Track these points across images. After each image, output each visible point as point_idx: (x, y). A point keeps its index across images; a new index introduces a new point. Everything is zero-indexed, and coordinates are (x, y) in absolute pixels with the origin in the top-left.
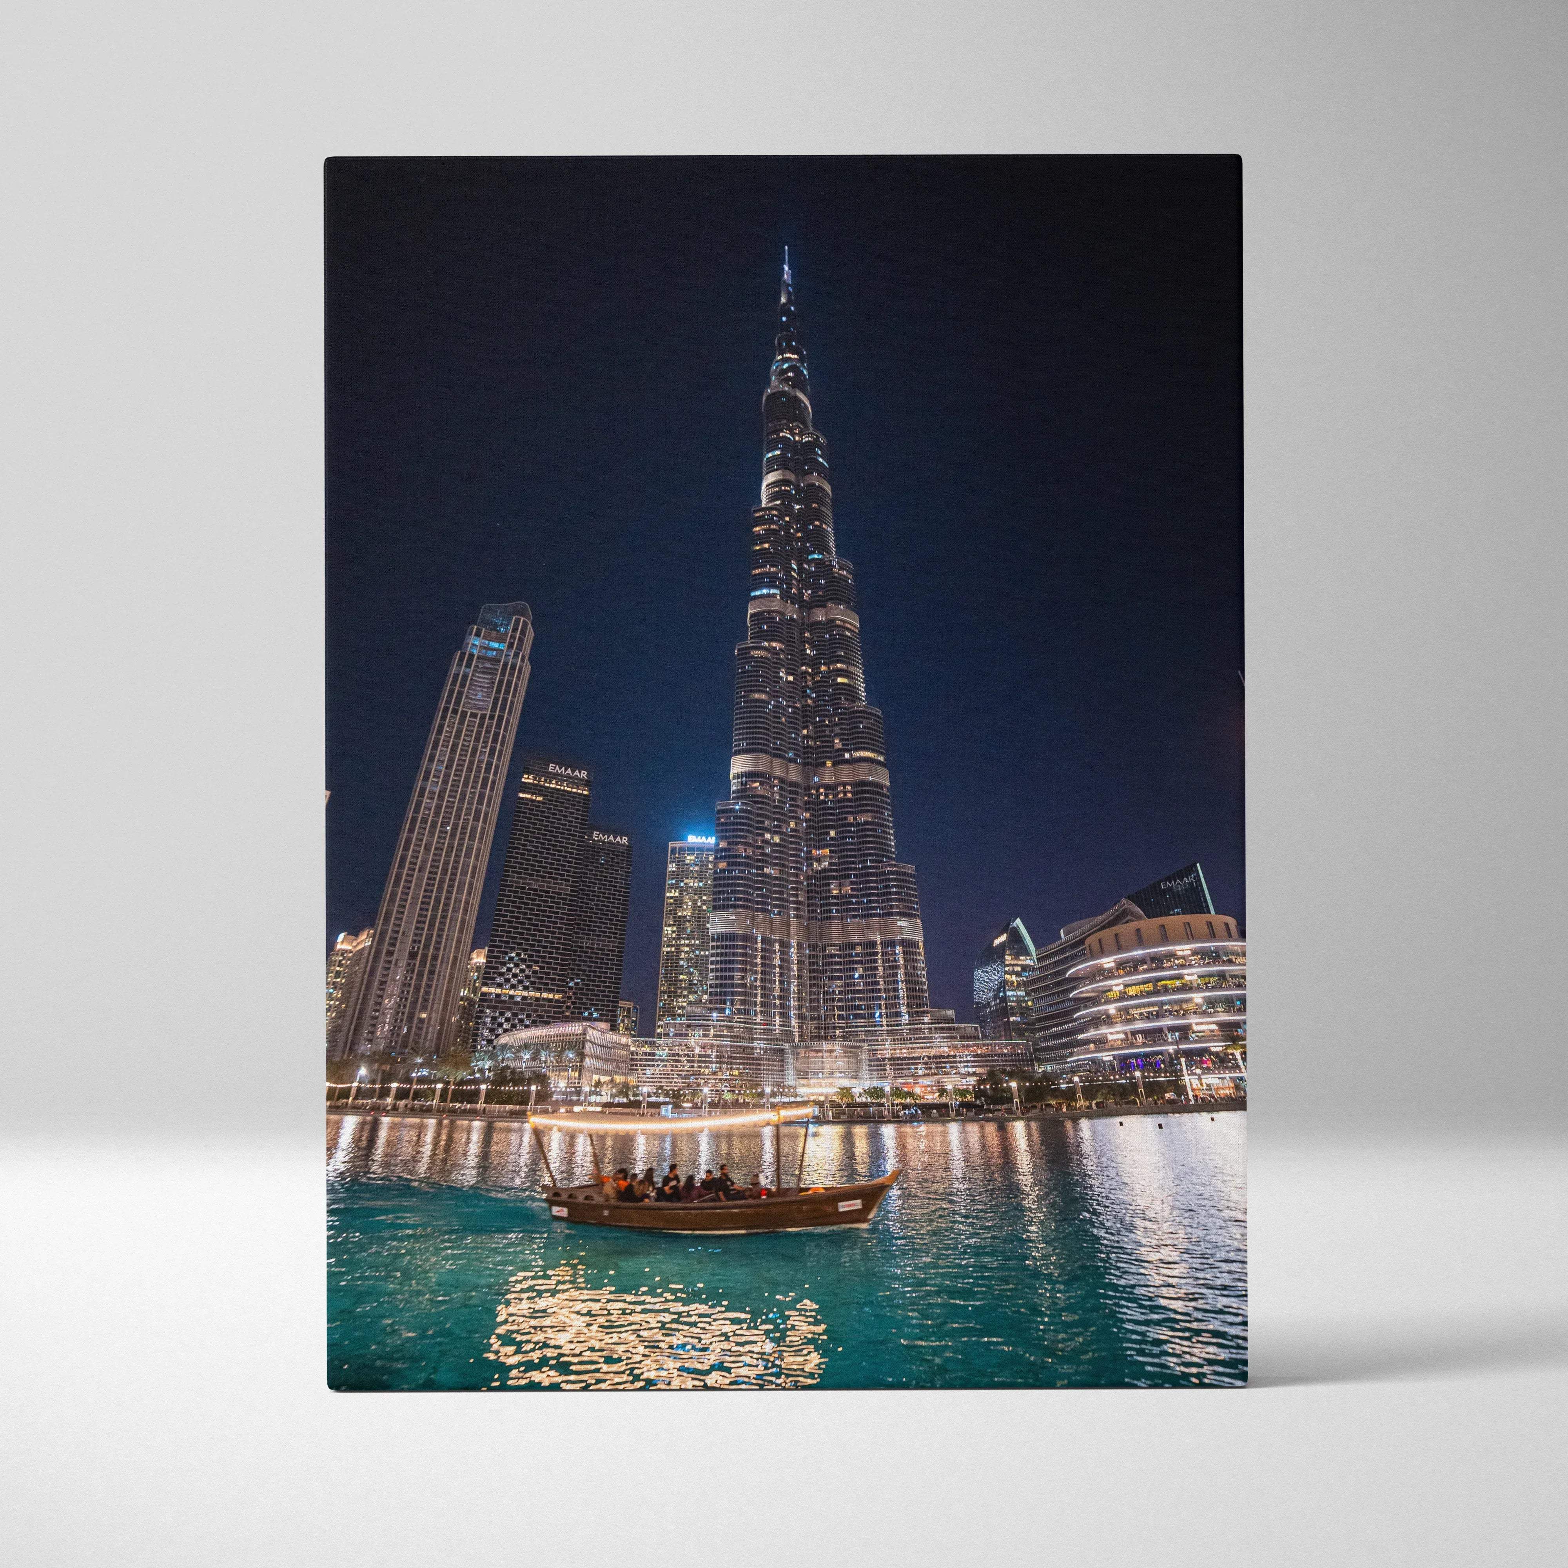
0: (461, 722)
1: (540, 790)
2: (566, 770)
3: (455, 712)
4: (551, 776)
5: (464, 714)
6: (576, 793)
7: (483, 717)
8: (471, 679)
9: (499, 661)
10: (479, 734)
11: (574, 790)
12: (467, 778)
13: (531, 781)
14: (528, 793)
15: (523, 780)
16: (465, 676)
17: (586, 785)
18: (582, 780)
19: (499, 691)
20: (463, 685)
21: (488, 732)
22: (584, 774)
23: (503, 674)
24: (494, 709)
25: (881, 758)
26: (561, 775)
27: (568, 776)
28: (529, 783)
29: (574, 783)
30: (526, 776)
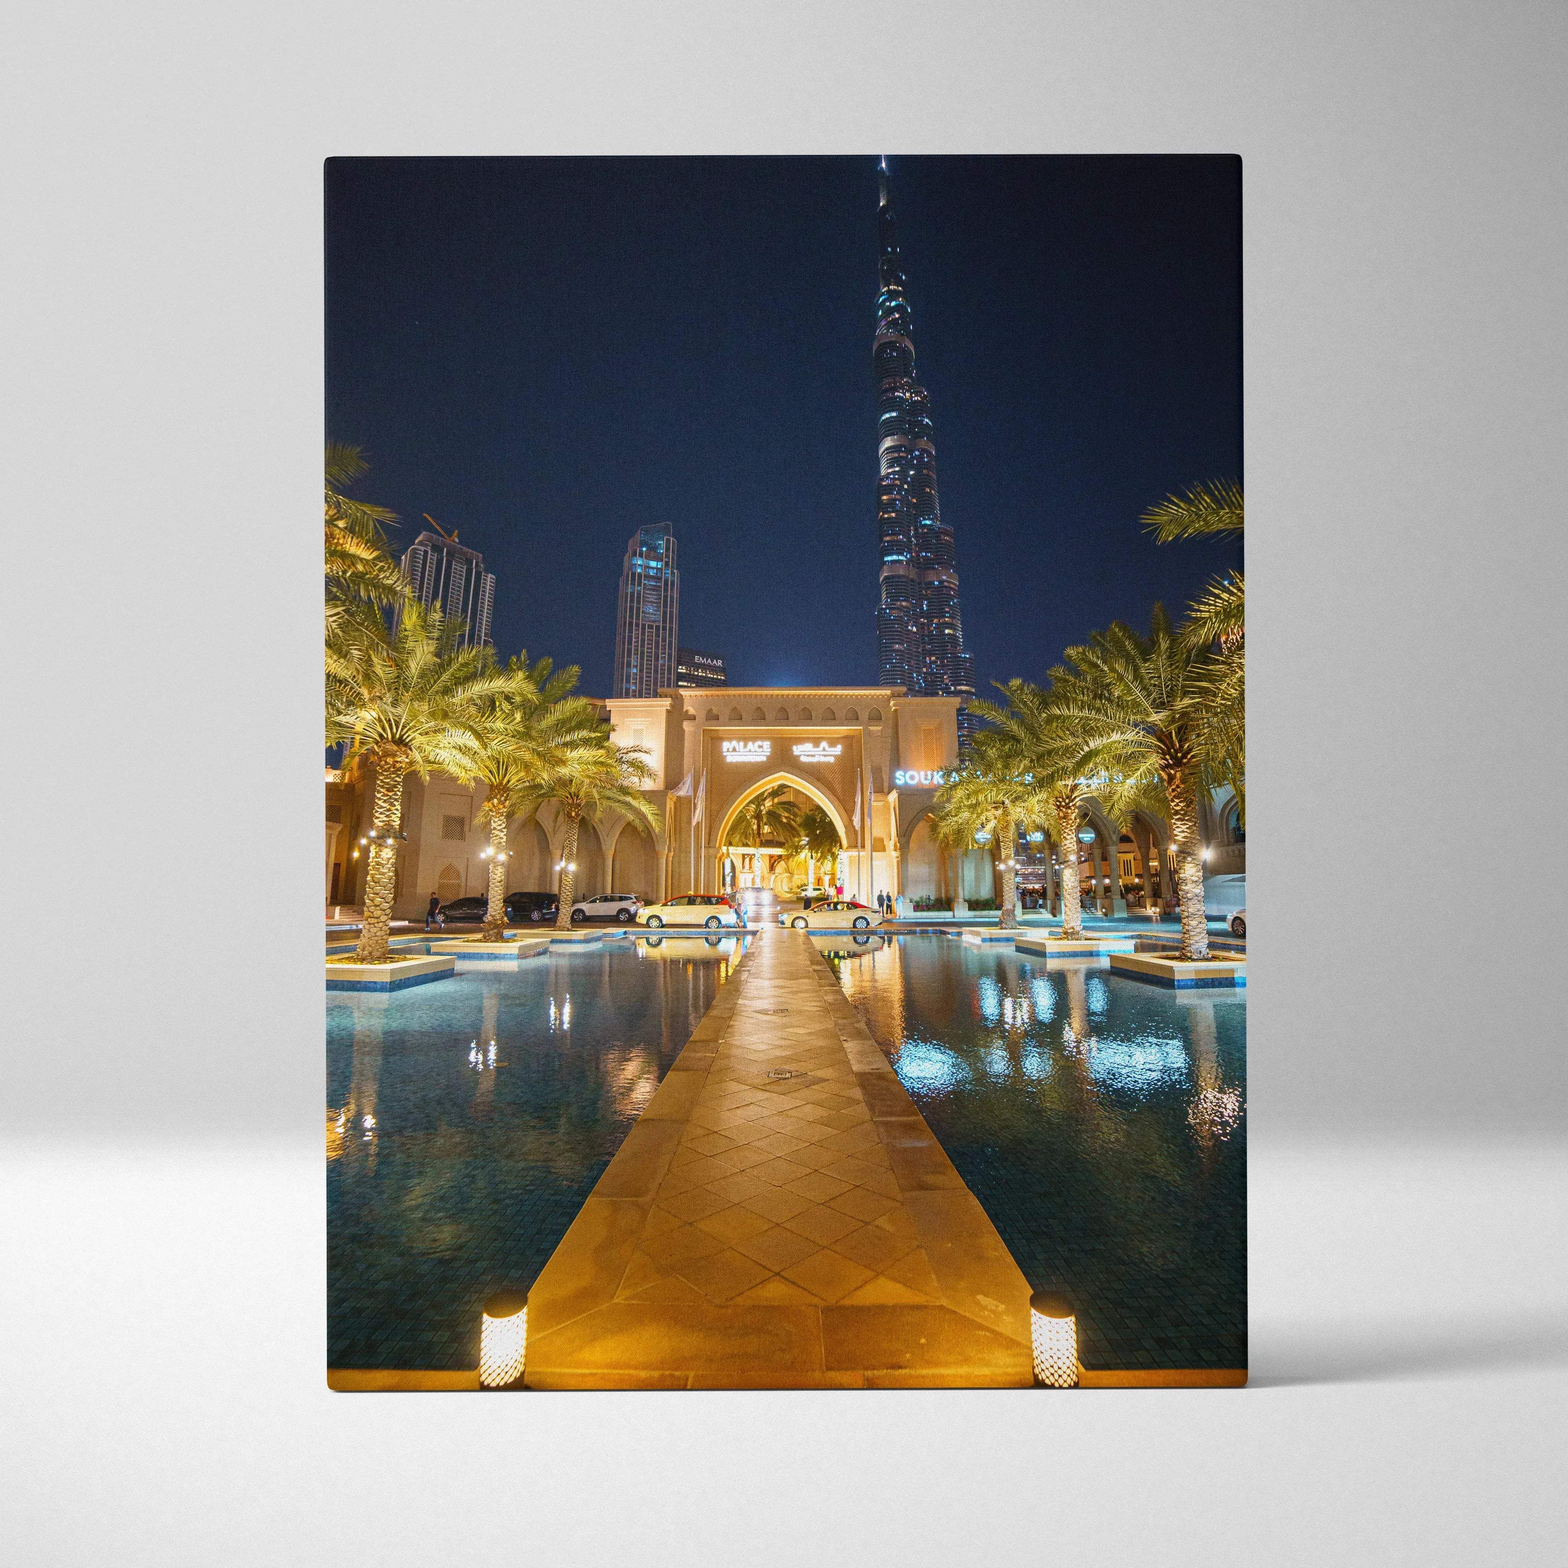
0: (643, 633)
1: (692, 678)
2: (707, 660)
3: (637, 625)
4: (698, 666)
5: (644, 625)
6: (717, 679)
7: (658, 628)
8: (644, 596)
9: (661, 579)
10: (657, 643)
11: (715, 676)
12: (656, 679)
13: (684, 671)
14: (685, 681)
15: (679, 671)
16: (639, 594)
17: (723, 672)
18: (719, 667)
19: (665, 606)
20: (639, 602)
21: (664, 640)
22: (720, 663)
23: (666, 590)
24: (664, 621)
25: (973, 690)
26: (704, 664)
27: (709, 666)
28: (684, 673)
29: (715, 671)
30: (680, 667)
